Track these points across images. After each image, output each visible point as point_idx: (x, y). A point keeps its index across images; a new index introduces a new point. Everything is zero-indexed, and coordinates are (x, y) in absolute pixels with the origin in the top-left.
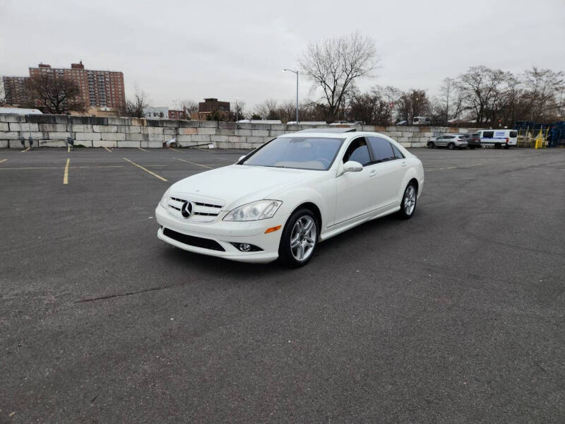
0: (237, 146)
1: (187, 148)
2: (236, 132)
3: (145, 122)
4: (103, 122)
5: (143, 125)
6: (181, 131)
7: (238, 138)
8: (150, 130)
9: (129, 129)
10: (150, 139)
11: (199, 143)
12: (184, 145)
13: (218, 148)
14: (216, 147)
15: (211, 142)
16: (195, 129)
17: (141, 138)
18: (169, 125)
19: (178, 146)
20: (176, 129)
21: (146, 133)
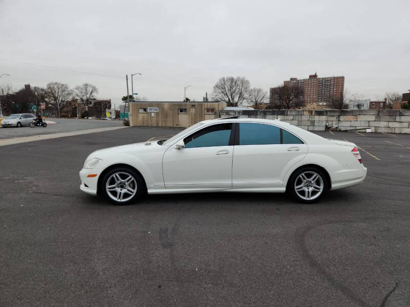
0: (397, 131)
1: (346, 131)
2: (398, 119)
3: (314, 112)
4: (284, 113)
5: (312, 114)
6: (342, 118)
7: (400, 123)
8: (317, 118)
9: (301, 117)
10: (316, 124)
11: (357, 128)
12: (343, 129)
13: (376, 133)
14: (374, 131)
15: (369, 127)
16: (355, 116)
17: (309, 123)
18: (332, 114)
19: (338, 129)
20: (339, 116)
21: (313, 120)
